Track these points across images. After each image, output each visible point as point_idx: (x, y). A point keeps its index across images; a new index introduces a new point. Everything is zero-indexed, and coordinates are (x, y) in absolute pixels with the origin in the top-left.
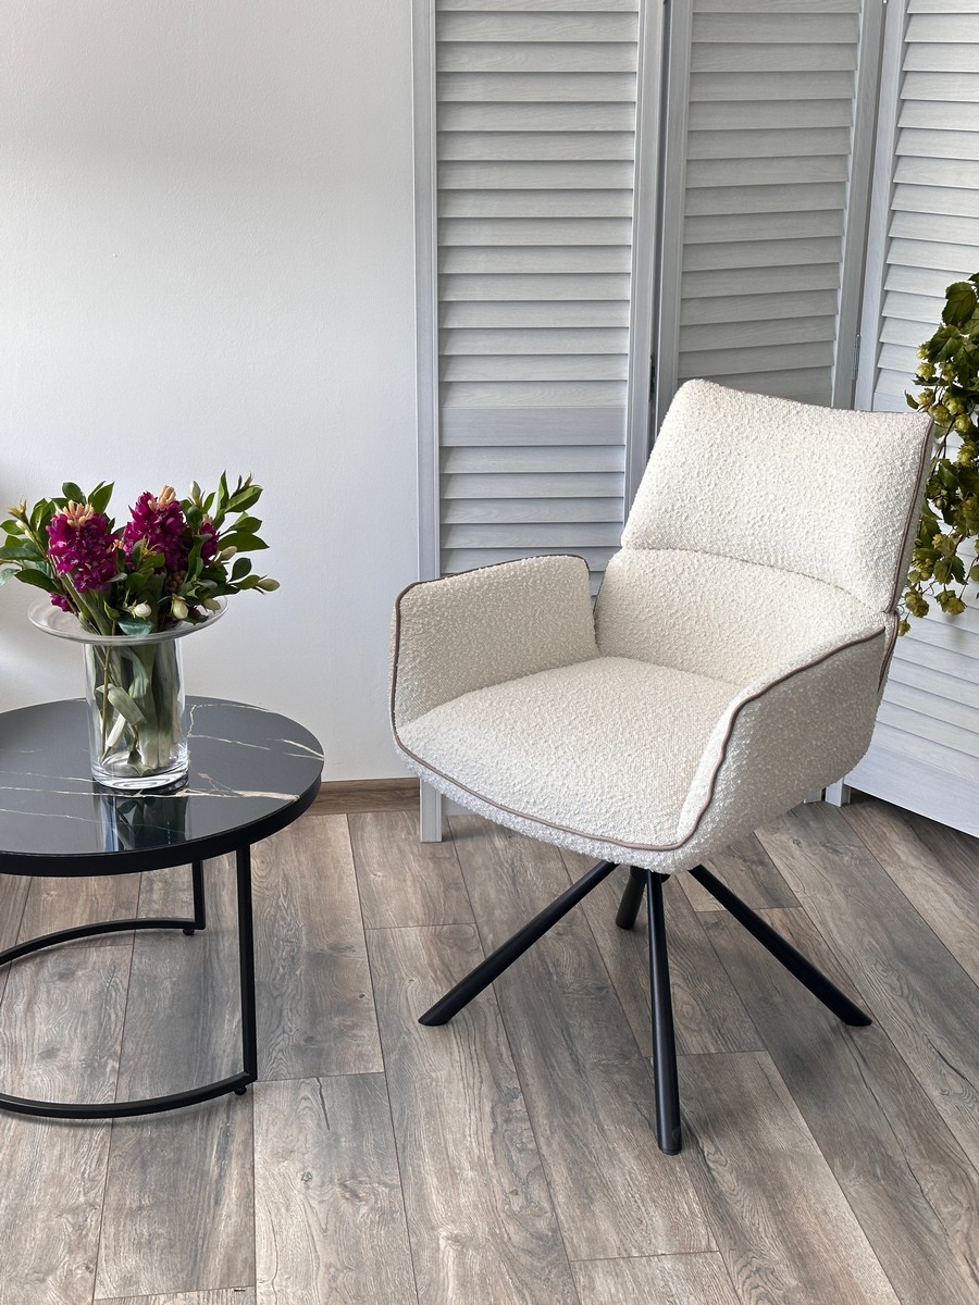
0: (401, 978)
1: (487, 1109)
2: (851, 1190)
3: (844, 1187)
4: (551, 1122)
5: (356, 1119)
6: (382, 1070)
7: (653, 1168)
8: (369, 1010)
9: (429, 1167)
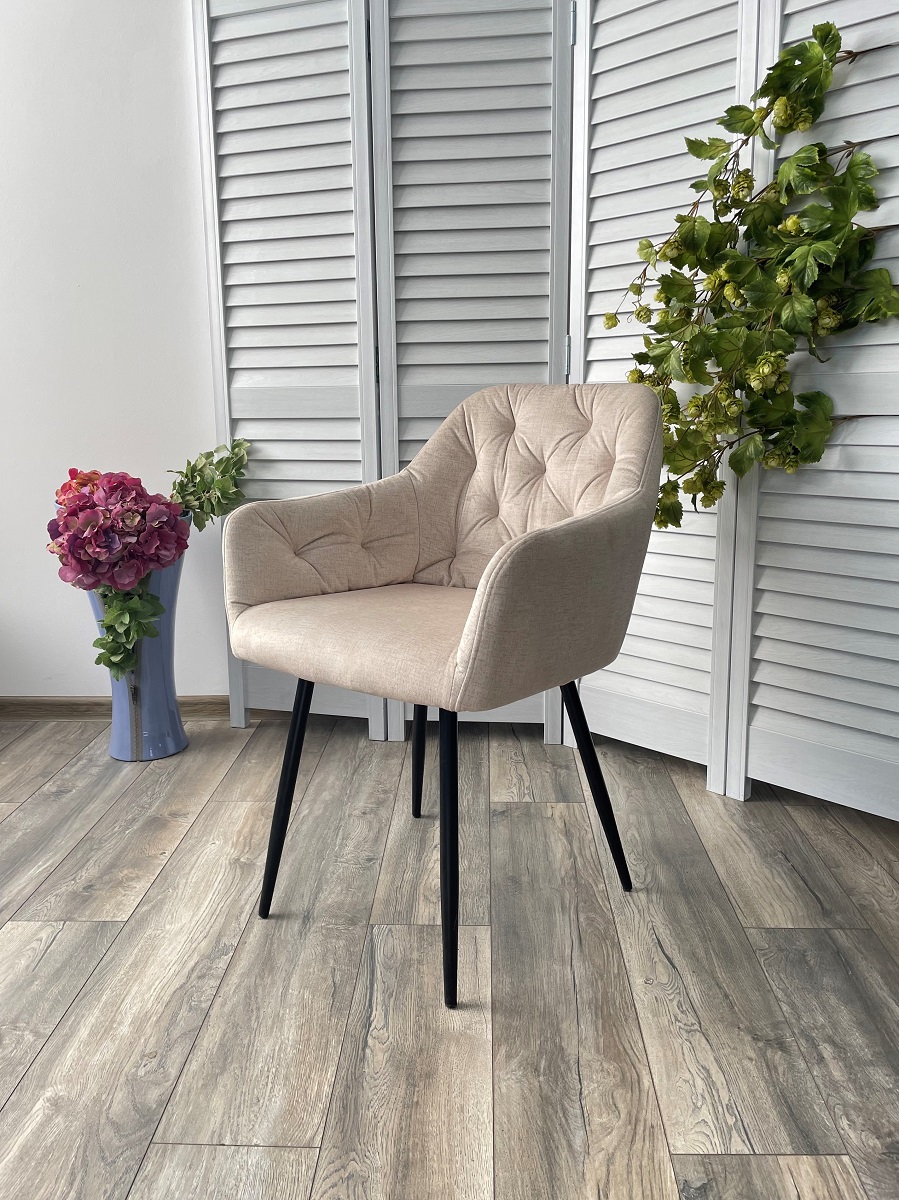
0: (207, 841)
1: (192, 963)
2: (503, 1085)
3: (496, 1079)
4: (242, 982)
5: (65, 964)
6: (126, 920)
7: (309, 1039)
8: (160, 865)
9: (92, 1020)
